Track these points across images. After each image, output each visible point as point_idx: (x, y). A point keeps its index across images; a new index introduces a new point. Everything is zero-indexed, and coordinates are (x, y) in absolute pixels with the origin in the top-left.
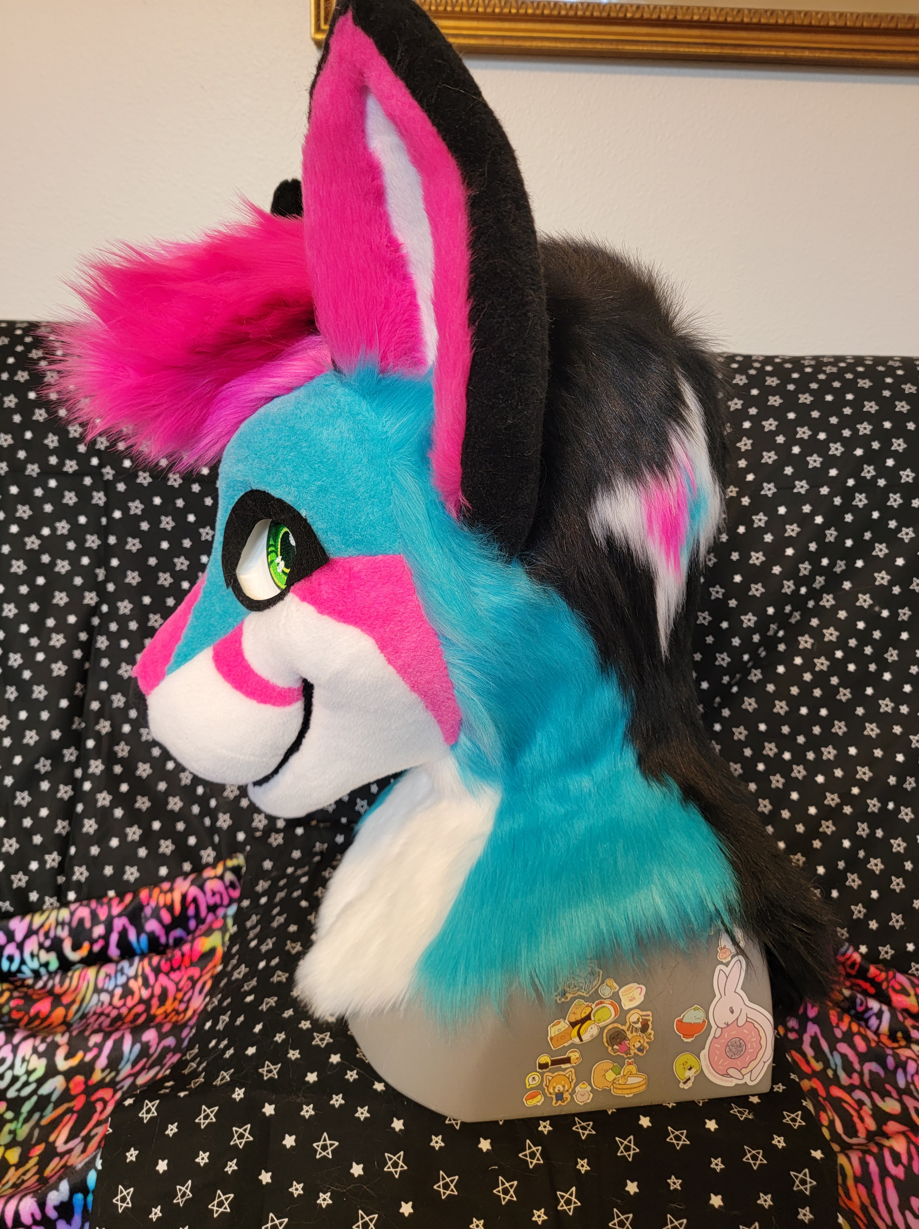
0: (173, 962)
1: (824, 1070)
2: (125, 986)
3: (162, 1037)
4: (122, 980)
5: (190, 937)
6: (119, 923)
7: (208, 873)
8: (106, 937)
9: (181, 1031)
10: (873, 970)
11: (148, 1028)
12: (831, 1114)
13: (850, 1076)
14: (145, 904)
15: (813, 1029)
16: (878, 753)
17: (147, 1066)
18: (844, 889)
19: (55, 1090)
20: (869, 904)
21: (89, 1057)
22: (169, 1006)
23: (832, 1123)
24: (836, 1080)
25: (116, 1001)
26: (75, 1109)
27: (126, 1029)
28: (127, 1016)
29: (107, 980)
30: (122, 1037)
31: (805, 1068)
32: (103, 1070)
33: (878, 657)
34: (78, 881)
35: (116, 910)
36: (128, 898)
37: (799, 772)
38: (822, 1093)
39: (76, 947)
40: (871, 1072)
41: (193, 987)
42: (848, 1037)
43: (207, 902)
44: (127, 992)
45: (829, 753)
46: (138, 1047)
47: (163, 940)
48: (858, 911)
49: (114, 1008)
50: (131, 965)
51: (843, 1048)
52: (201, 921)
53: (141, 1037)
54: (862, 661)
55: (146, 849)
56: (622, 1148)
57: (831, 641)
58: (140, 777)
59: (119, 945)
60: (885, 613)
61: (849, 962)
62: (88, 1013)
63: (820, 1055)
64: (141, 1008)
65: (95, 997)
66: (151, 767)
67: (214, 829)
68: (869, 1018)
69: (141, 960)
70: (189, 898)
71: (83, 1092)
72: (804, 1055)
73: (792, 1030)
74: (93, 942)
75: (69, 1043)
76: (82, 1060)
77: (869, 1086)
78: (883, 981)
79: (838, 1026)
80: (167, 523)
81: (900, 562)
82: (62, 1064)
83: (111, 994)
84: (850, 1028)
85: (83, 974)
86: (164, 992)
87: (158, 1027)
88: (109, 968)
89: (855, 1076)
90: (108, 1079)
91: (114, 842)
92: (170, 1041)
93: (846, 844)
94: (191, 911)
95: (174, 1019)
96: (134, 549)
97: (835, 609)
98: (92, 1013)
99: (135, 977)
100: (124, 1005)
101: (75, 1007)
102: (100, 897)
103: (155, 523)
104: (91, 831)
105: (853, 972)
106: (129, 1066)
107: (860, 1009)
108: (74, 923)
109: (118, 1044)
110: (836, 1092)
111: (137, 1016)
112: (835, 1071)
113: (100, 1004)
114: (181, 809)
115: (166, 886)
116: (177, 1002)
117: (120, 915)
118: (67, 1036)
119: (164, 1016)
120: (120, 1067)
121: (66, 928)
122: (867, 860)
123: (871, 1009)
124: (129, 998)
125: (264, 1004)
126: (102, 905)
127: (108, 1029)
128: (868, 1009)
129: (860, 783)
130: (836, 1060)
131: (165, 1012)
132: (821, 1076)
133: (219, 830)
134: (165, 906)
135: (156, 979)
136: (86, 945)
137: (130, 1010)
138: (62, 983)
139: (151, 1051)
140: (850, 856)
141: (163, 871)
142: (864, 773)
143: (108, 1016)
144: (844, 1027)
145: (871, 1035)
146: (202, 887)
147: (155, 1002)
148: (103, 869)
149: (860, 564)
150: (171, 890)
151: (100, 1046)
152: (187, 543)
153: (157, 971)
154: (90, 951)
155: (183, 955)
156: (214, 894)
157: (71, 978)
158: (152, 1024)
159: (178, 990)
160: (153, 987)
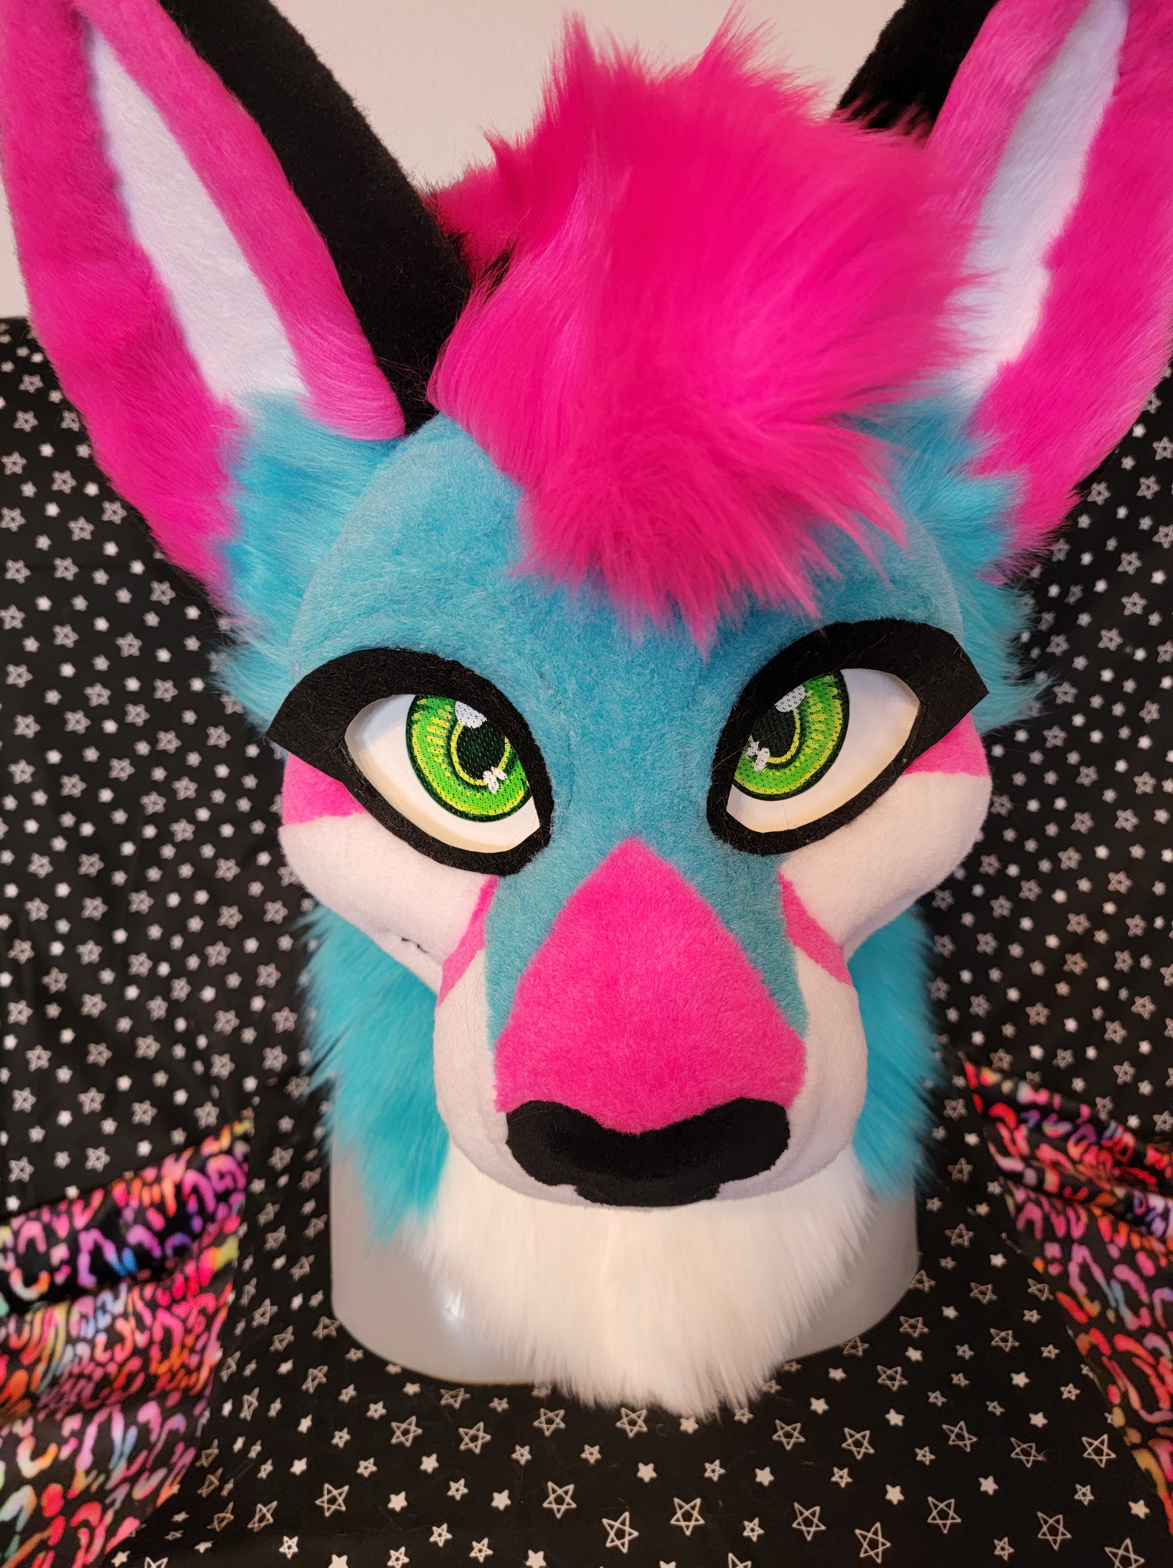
0: (174, 1290)
1: (1103, 1313)
2: (110, 1330)
3: (166, 1414)
4: (104, 1321)
5: (195, 1246)
6: (87, 1240)
7: (210, 1147)
8: (72, 1261)
9: (194, 1405)
10: (1151, 1155)
11: (146, 1400)
12: (1124, 1382)
13: (1136, 1313)
14: (123, 1204)
15: (1080, 1253)
16: (1137, 852)
17: (148, 1465)
18: (1103, 1045)
19: (20, 1511)
20: (1138, 1060)
21: (65, 1453)
22: (175, 1359)
23: (1125, 1396)
24: (1120, 1326)
25: (101, 1355)
26: (51, 1543)
27: (115, 1403)
28: (117, 1376)
29: (83, 1325)
30: (109, 1420)
31: (1080, 1317)
32: (88, 1472)
33: (1132, 719)
34: (19, 1182)
35: (81, 1221)
36: (97, 1199)
37: (1030, 890)
38: (1105, 1349)
39: (30, 1281)
40: (1164, 1303)
41: (208, 1328)
42: (1128, 1256)
43: (214, 1190)
44: (114, 1338)
45: (1070, 859)
46: (133, 1432)
47: (157, 1253)
48: (1124, 1072)
49: (99, 1364)
50: (116, 1297)
51: (1123, 1272)
52: (208, 1218)
53: (135, 1416)
54: (1109, 724)
55: (114, 1120)
56: (865, 1546)
57: (1066, 704)
58: (89, 1017)
59: (93, 1270)
60: (1140, 654)
61: (1118, 1148)
62: (61, 1376)
63: (1095, 1292)
64: (135, 1364)
65: (69, 1351)
66: (104, 999)
67: (208, 1079)
68: (1153, 1220)
69: (130, 1290)
70: (187, 1188)
71: (62, 1512)
72: (1072, 1294)
73: (1053, 1260)
74: (53, 1271)
75: (34, 1434)
76: (56, 1459)
77: (1163, 1324)
78: (1166, 1167)
79: (1112, 1241)
80: (65, 636)
81: (1158, 577)
82: (29, 1468)
83: (92, 1343)
84: (1129, 1240)
85: (47, 1316)
86: (168, 1332)
87: (162, 1398)
88: (84, 1305)
89: (1144, 1312)
90: (94, 1487)
91: (65, 1118)
92: (178, 1422)
93: (1103, 984)
94: (192, 1206)
95: (183, 1384)
96: (21, 683)
97: (1069, 656)
98: (66, 1374)
99: (125, 1315)
100: (112, 1359)
101: (41, 1368)
102: (56, 1200)
103: (46, 638)
104: (27, 1106)
105: (1125, 1159)
106: (123, 1464)
107: (1139, 1211)
108: (22, 1248)
109: (105, 1430)
110: (1124, 1343)
111: (131, 1377)
112: (1117, 1311)
113: (77, 1360)
114: (157, 1053)
115: (150, 1174)
116: (186, 1352)
117: (87, 1228)
118: (30, 1423)
119: (169, 1376)
120: (111, 1466)
121: (11, 1257)
122: (1131, 1002)
123: (1154, 1209)
124: (118, 1349)
125: (309, 1380)
126: (58, 1215)
127: (89, 1406)
128: (1149, 1210)
129: (1115, 897)
130: (1116, 1293)
131: (170, 1370)
132: (1099, 1322)
133: (217, 1080)
134: (152, 1204)
135: (154, 1317)
136: (44, 1276)
137: (121, 1366)
138: (19, 1331)
139: (153, 1437)
140: (1109, 1001)
141: (144, 1148)
142: (1120, 882)
143: (89, 1378)
144: (1121, 1241)
145: (1158, 1247)
146: (202, 1170)
147: (155, 1352)
148: (53, 1158)
149: (1101, 586)
150: (158, 1180)
151: (79, 1435)
152: (101, 663)
153: (153, 1305)
154: (52, 1284)
155: (187, 1279)
156: (222, 1176)
157: (32, 1323)
158: (152, 1394)
159: (188, 1331)
160: (151, 1329)
